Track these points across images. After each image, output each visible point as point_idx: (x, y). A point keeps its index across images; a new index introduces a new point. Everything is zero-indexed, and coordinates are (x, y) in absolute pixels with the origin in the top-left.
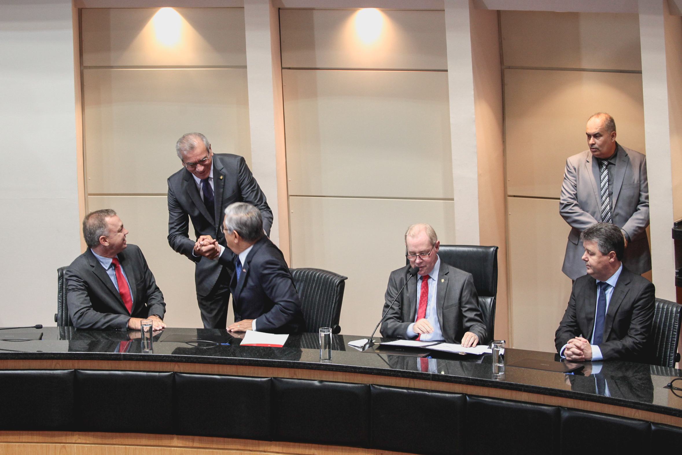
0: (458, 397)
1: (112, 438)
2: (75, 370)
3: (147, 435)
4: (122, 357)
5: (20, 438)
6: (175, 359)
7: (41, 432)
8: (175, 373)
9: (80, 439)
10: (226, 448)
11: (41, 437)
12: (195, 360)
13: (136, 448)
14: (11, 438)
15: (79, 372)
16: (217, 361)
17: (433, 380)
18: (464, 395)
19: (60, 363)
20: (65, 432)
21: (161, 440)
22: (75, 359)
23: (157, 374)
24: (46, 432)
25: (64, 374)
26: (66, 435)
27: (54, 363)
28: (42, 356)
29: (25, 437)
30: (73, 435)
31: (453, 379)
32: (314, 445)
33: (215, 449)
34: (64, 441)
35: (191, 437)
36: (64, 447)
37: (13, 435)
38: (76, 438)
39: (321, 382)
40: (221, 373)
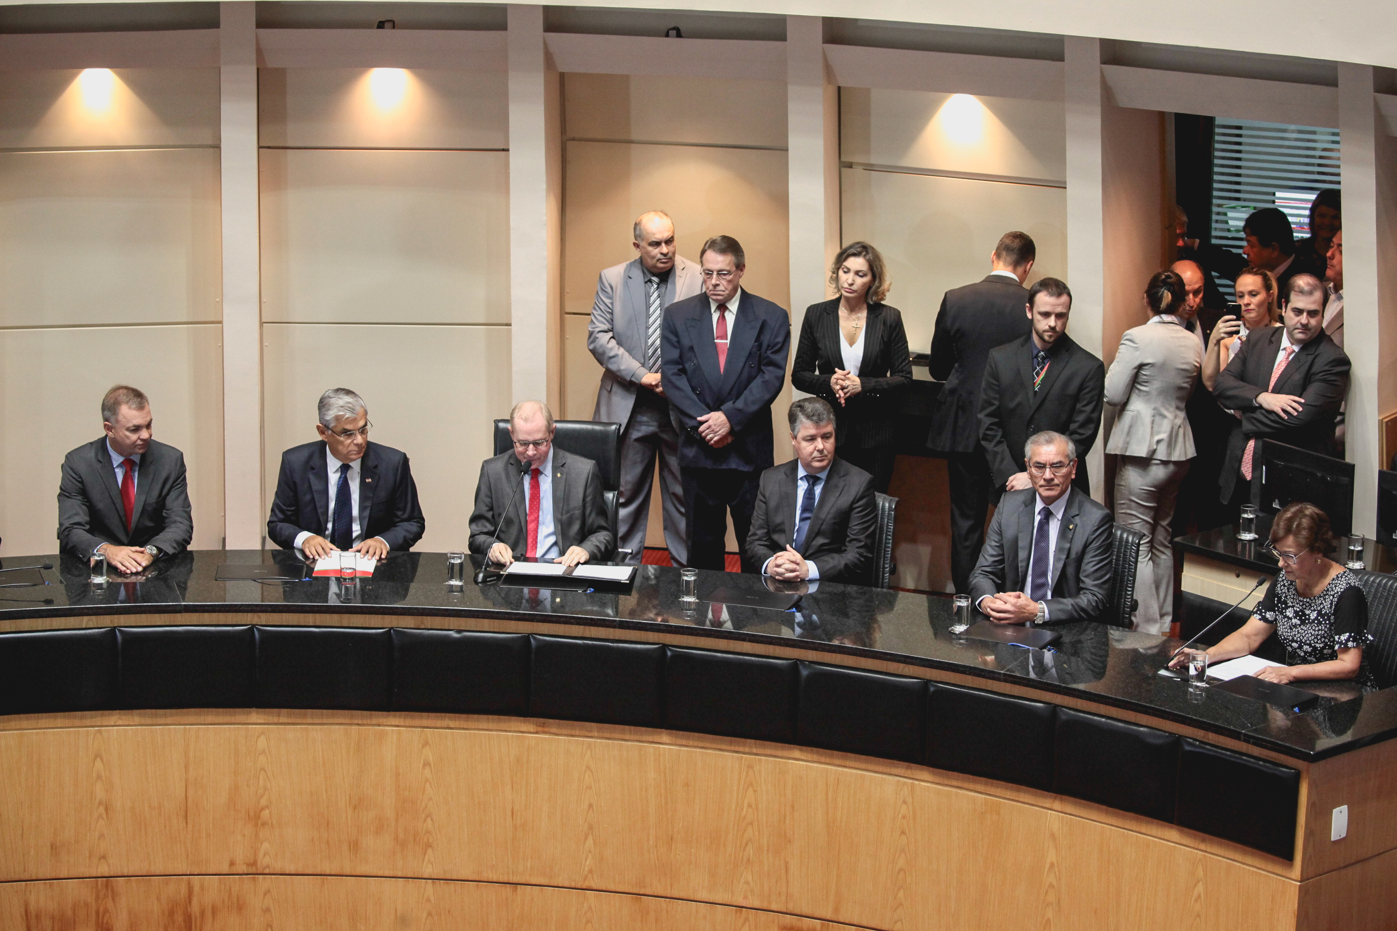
0: (655, 649)
1: (166, 716)
3: (213, 710)
5: (39, 723)
7: (66, 714)
8: (253, 627)
9: (120, 719)
11: (67, 720)
14: (25, 724)
15: (119, 630)
17: (620, 628)
18: (665, 647)
19: (94, 620)
20: (100, 712)
21: (232, 715)
23: (229, 628)
25: (98, 634)
26: (102, 715)
27: (85, 620)
30: (112, 715)
31: (648, 627)
32: (448, 715)
33: (309, 724)
34: (99, 724)
35: (275, 710)
36: (100, 731)
37: (27, 719)
38: (115, 717)
39: (459, 631)
40: (318, 624)
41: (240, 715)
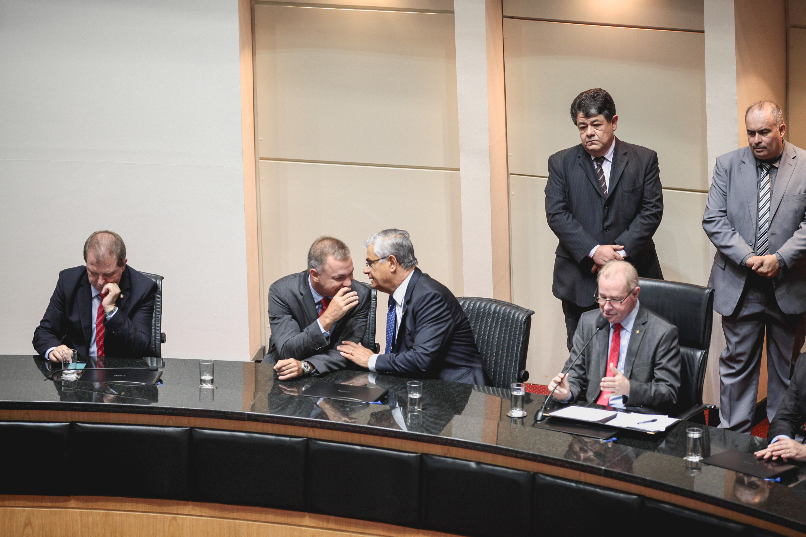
0: (635, 499)
1: (233, 511)
2: (191, 428)
3: (274, 510)
4: (246, 417)
5: (122, 506)
6: (309, 424)
7: (148, 500)
8: (309, 439)
9: (194, 510)
10: (366, 532)
11: (147, 506)
12: (332, 427)
13: (260, 525)
14: (111, 505)
15: (195, 431)
16: (357, 429)
19: (174, 420)
20: (177, 502)
21: (290, 517)
22: (191, 415)
23: (288, 439)
24: (154, 500)
25: (177, 432)
26: (178, 505)
27: (165, 419)
28: (151, 410)
29: (128, 506)
30: (186, 505)
33: (354, 532)
34: (175, 512)
35: (325, 516)
36: (175, 519)
37: (113, 501)
38: (190, 508)
39: (479, 463)
40: (362, 443)
41: (295, 518)
